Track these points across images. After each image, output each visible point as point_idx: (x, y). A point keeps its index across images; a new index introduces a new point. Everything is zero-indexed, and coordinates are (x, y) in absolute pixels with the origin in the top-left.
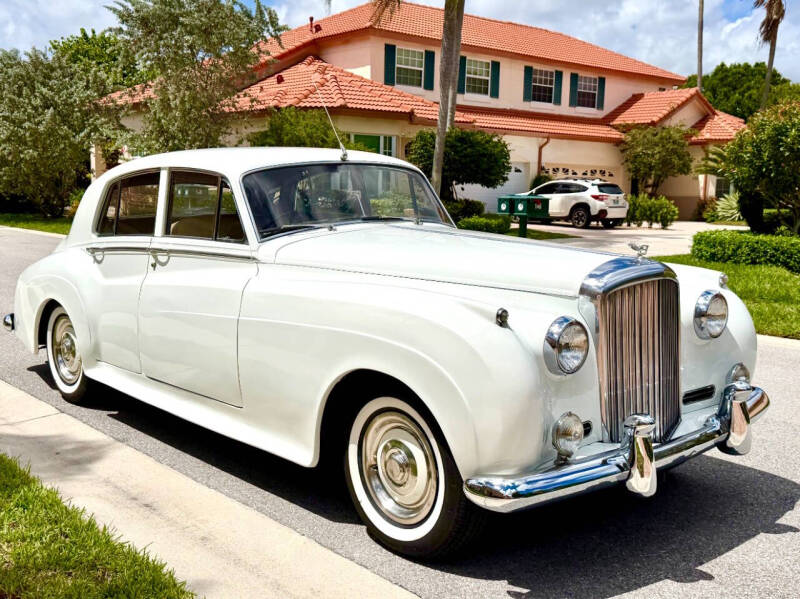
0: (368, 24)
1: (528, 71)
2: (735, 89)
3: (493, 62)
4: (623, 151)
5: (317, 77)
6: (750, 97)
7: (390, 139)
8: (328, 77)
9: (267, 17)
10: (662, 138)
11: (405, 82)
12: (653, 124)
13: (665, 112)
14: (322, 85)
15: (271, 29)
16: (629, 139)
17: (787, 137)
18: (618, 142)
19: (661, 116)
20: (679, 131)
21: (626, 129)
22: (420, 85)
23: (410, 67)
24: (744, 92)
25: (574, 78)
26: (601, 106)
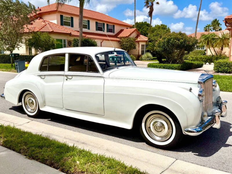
0: (56, 9)
1: (97, 23)
2: (140, 28)
3: (88, 20)
4: (120, 43)
5: (43, 23)
6: (144, 30)
7: (65, 40)
8: (47, 23)
9: (33, 7)
10: (129, 40)
11: (66, 25)
12: (127, 37)
13: (129, 34)
14: (45, 26)
15: (34, 11)
16: (121, 41)
17: (171, 41)
18: (119, 41)
19: (128, 35)
20: (133, 39)
21: (121, 38)
22: (70, 26)
23: (67, 21)
24: (143, 29)
25: (107, 25)
26: (114, 32)
